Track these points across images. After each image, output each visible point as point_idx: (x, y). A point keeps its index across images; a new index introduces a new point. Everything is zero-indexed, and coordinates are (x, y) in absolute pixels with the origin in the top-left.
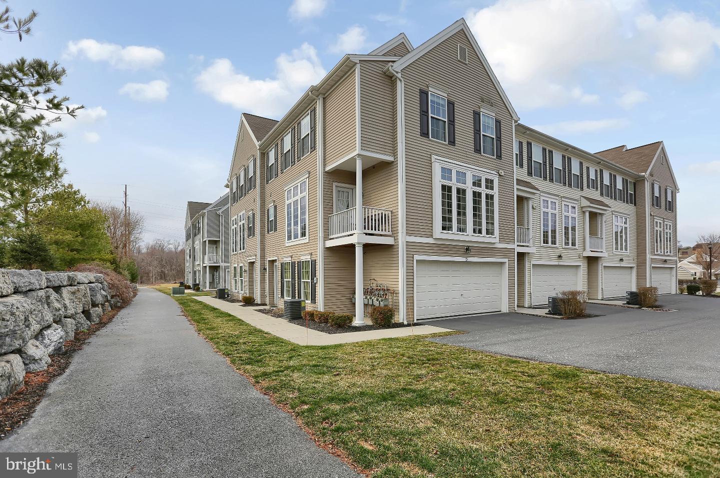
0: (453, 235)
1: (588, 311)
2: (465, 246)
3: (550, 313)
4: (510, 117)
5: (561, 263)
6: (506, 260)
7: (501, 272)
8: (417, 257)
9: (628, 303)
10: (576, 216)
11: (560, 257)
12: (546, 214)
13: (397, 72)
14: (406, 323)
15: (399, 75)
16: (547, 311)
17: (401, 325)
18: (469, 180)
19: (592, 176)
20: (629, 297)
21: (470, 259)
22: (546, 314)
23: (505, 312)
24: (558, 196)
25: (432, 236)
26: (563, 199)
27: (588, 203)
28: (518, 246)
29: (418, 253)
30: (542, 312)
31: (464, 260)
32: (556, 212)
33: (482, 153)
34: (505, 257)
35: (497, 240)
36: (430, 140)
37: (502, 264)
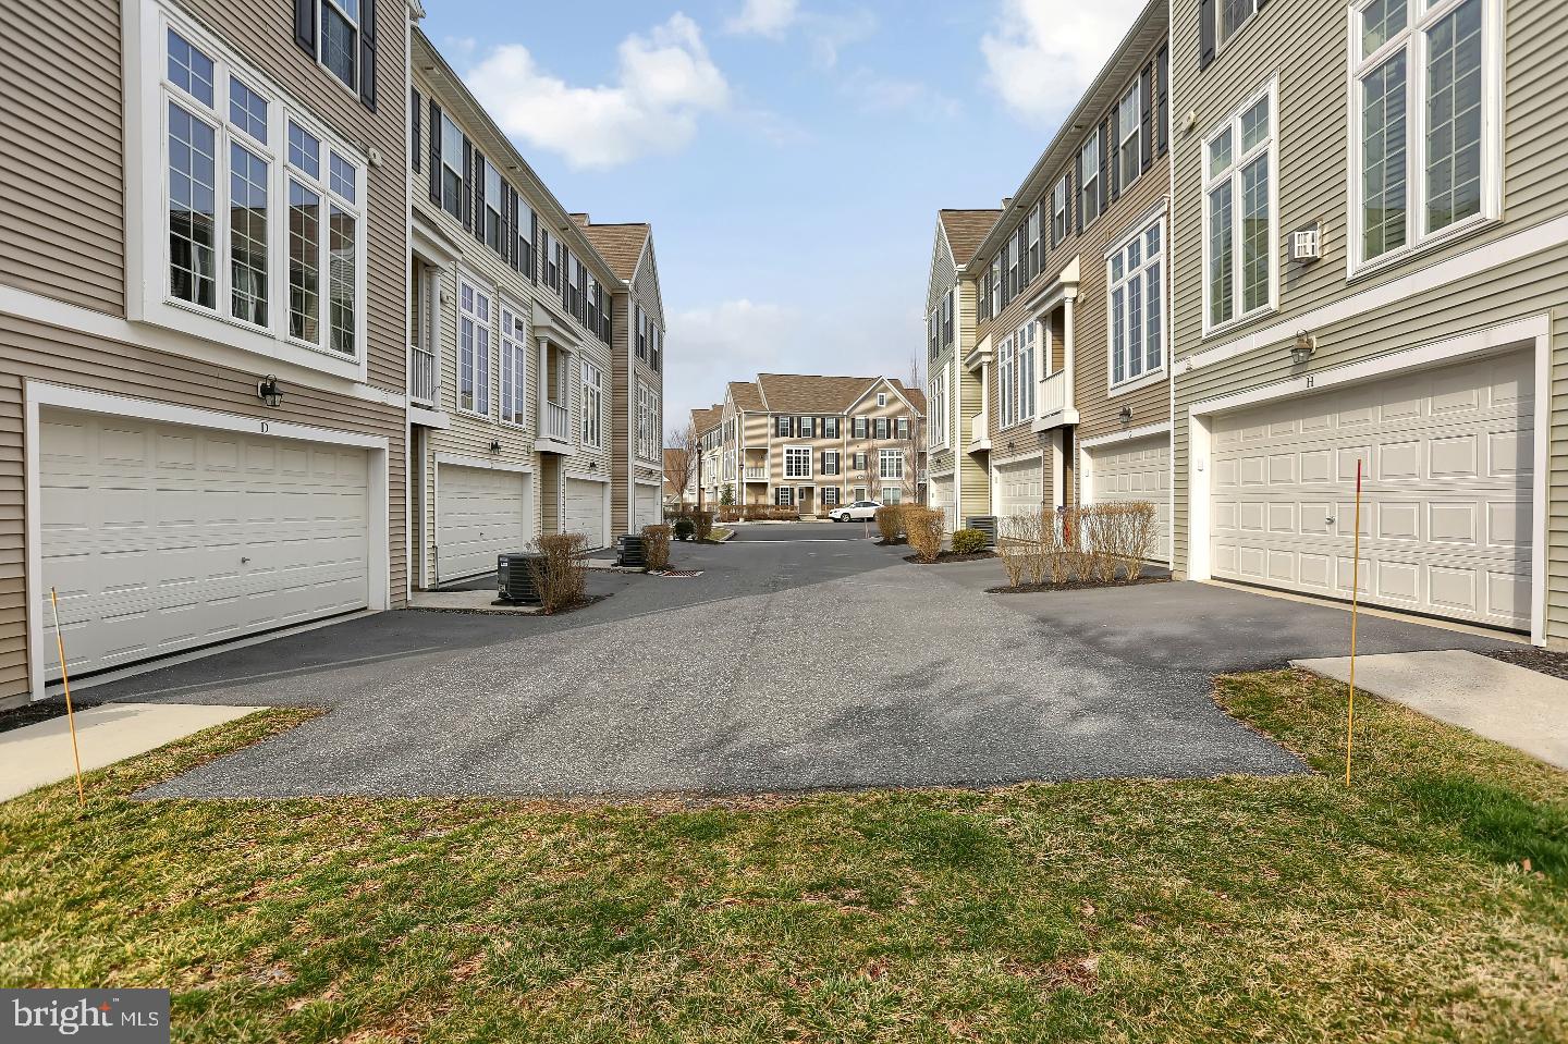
0: (215, 324)
1: (590, 590)
2: (261, 378)
3: (504, 600)
5: (502, 467)
6: (385, 444)
7: (368, 481)
8: (39, 394)
9: (622, 563)
10: (523, 345)
11: (495, 447)
12: (468, 323)
16: (494, 595)
19: (552, 259)
20: (622, 548)
21: (277, 429)
22: (493, 604)
23: (383, 609)
24: (492, 282)
25: (120, 310)
26: (501, 295)
27: (548, 321)
28: (414, 405)
29: (48, 372)
30: (484, 599)
31: (257, 427)
32: (488, 325)
33: (318, 61)
34: (382, 430)
35: (361, 374)
37: (370, 453)
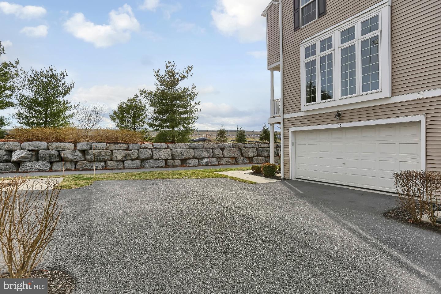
8: (292, 129)
21: (344, 125)
31: (336, 126)
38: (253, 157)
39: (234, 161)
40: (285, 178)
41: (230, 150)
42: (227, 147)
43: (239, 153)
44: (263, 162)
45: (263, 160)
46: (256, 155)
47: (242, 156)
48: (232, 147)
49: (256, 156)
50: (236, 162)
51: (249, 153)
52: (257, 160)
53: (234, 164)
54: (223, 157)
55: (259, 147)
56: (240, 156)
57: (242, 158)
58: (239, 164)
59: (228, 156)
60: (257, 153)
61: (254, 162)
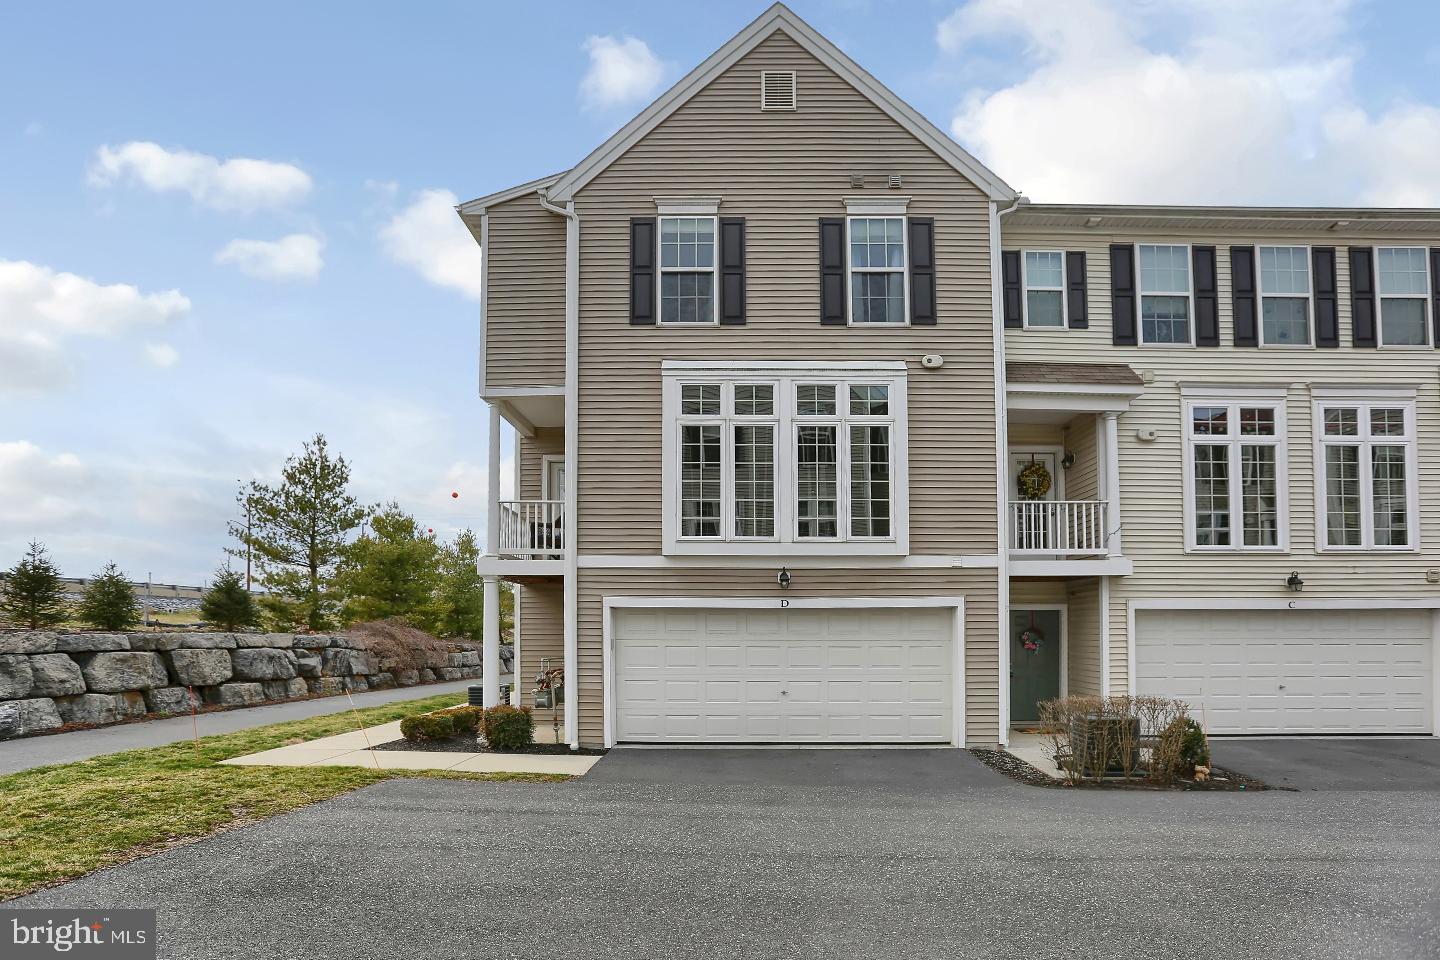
0: (728, 544)
2: (779, 570)
4: (983, 199)
5: (1299, 605)
6: (958, 602)
8: (610, 601)
10: (1405, 438)
11: (1294, 583)
12: (1213, 450)
13: (563, 205)
14: (574, 745)
15: (570, 210)
17: (561, 749)
18: (785, 400)
21: (794, 604)
23: (957, 747)
24: (1280, 385)
25: (658, 551)
26: (1317, 392)
29: (615, 591)
31: (774, 603)
32: (1276, 439)
33: (850, 322)
34: (949, 592)
35: (905, 549)
36: (659, 329)
37: (949, 611)
38: (222, 683)
39: (141, 707)
40: (585, 746)
41: (123, 661)
42: (109, 647)
43: (162, 673)
44: (257, 699)
45: (258, 694)
46: (229, 674)
47: (173, 680)
48: (128, 647)
49: (229, 681)
50: (149, 709)
51: (207, 670)
52: (237, 694)
53: (141, 718)
54: (90, 690)
55: (239, 647)
56: (166, 682)
57: (178, 691)
58: (161, 718)
59: (117, 684)
60: (234, 669)
61: (227, 702)
